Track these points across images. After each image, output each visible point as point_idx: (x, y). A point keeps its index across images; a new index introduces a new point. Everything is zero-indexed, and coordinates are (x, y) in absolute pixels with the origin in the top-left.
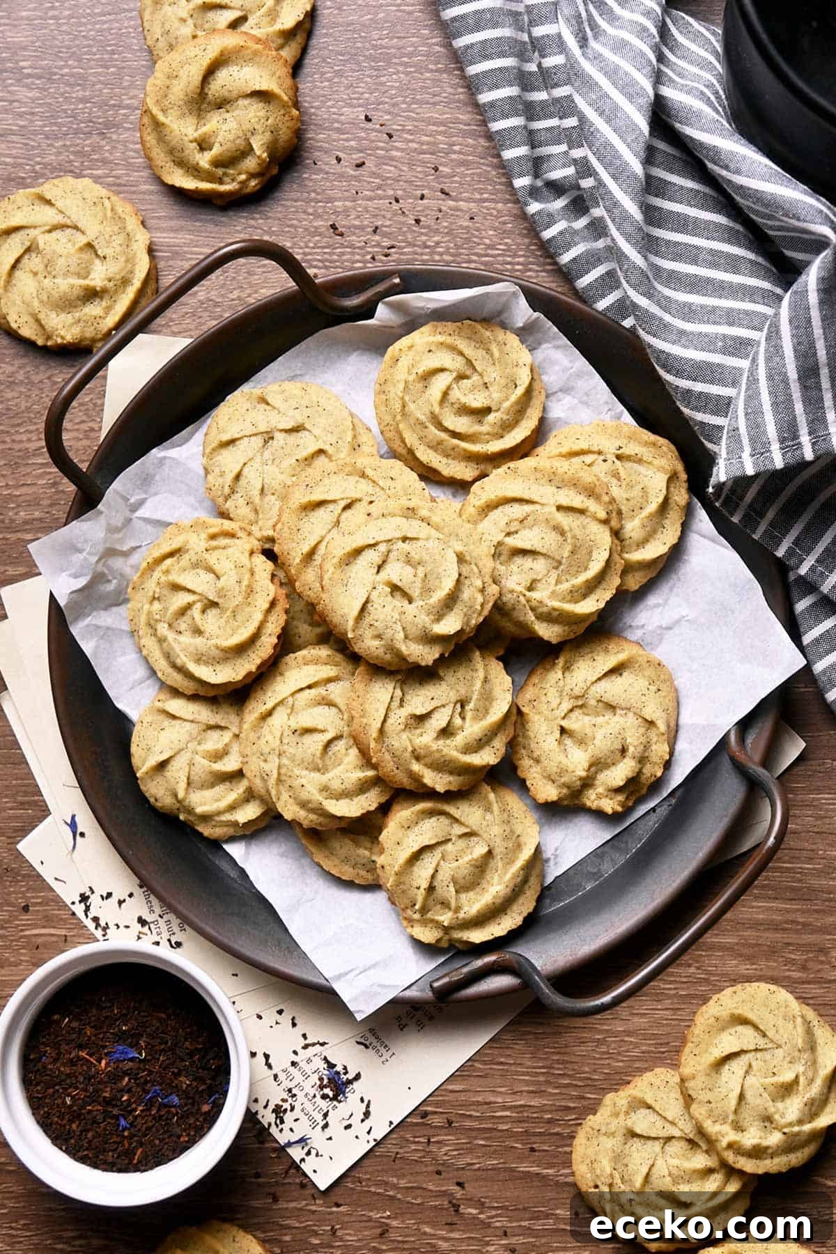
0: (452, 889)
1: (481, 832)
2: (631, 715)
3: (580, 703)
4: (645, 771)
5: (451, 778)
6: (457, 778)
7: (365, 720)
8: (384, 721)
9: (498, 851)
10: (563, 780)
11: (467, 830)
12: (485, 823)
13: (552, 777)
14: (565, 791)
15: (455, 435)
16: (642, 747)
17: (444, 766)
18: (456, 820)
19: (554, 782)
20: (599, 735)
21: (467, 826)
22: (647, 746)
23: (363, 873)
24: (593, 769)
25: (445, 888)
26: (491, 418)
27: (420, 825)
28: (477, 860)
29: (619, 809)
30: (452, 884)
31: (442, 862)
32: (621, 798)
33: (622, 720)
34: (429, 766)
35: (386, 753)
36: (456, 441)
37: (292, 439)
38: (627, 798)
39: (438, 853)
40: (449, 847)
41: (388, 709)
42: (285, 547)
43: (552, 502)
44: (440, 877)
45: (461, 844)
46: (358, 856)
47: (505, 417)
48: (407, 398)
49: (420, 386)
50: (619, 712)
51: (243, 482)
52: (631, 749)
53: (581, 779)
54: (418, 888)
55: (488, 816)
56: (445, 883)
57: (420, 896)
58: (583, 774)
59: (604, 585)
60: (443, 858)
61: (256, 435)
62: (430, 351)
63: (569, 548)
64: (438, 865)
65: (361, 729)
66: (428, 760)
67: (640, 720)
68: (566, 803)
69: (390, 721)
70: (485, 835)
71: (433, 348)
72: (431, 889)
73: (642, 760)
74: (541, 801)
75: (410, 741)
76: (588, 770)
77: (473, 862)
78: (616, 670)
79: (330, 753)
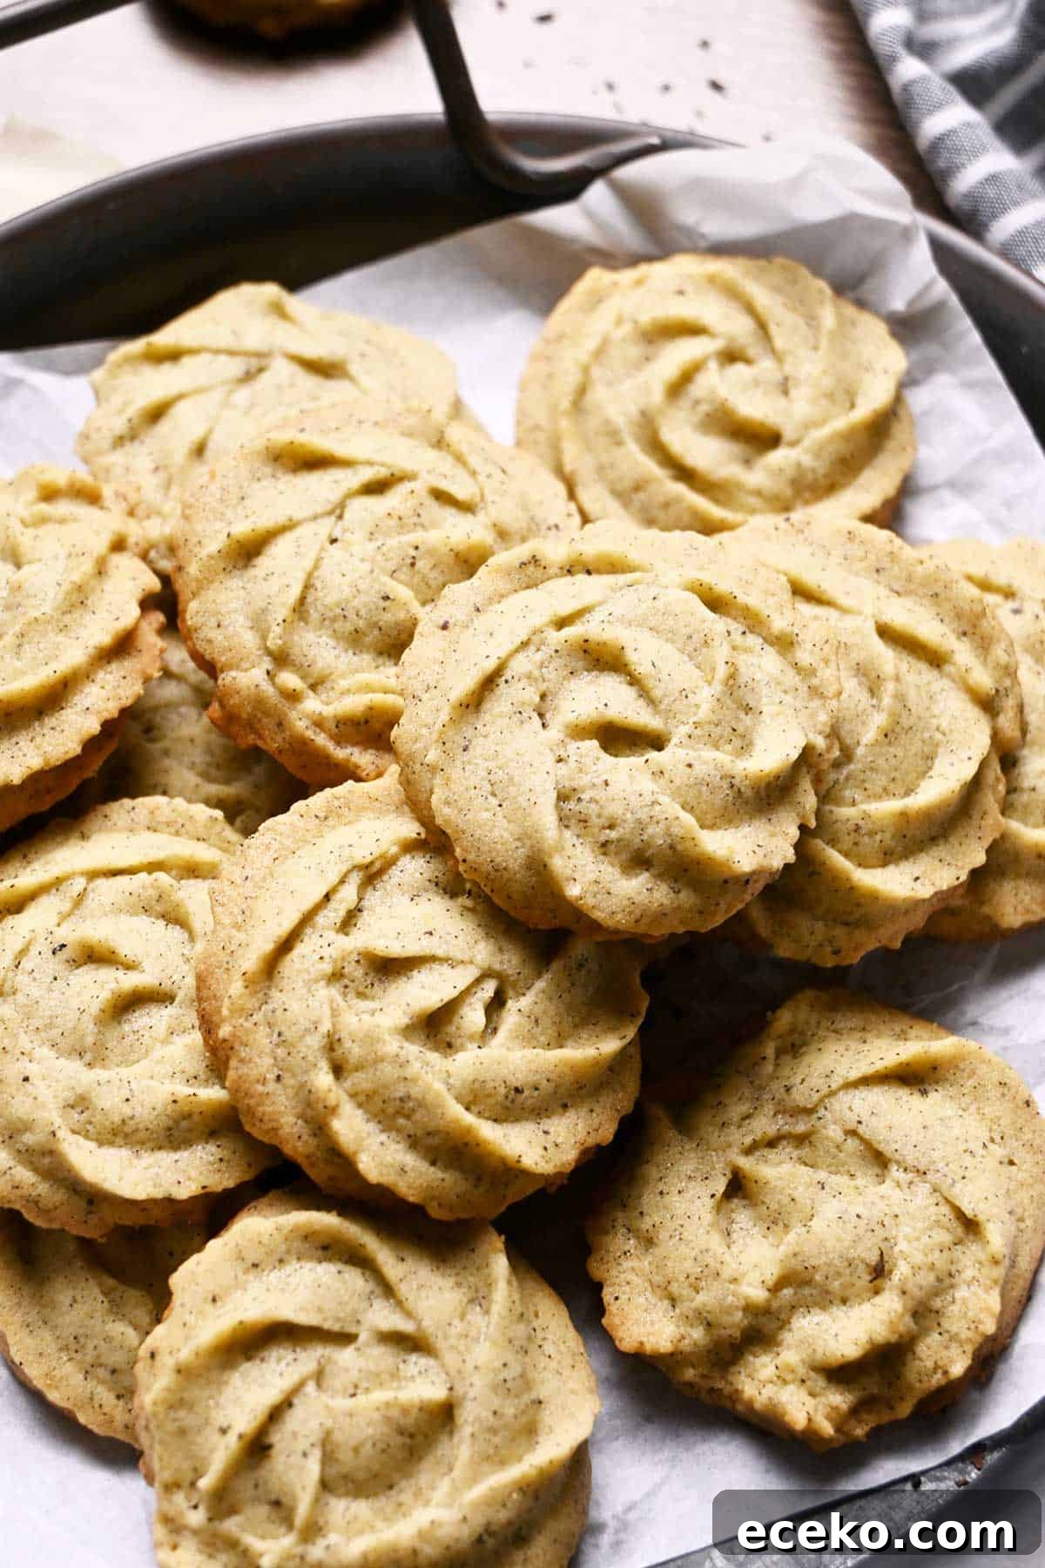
0: (313, 1468)
1: (440, 1344)
2: (923, 1189)
3: (801, 1128)
4: (922, 1349)
5: (410, 1160)
6: (423, 1166)
7: (240, 937)
8: (286, 946)
9: (470, 1416)
10: (701, 1299)
11: (406, 1326)
12: (458, 1327)
13: (674, 1288)
14: (697, 1334)
15: (685, 474)
16: (931, 1278)
17: (398, 1113)
18: (387, 1290)
19: (674, 1301)
20: (829, 1209)
21: (409, 1314)
22: (945, 1282)
23: (105, 1396)
24: (787, 1292)
25: (296, 1459)
26: (777, 457)
27: (290, 1268)
28: (405, 1411)
29: (827, 1429)
30: (316, 1456)
31: (310, 1387)
32: (839, 1399)
33: (896, 1195)
34: (364, 1100)
35: (263, 1030)
36: (680, 489)
37: (309, 382)
38: (855, 1411)
39: (306, 1360)
40: (345, 1357)
41: (307, 919)
42: (199, 527)
43: (868, 610)
44: (294, 1421)
45: (382, 1357)
46: (108, 1339)
47: (807, 461)
48: (596, 372)
49: (634, 351)
50: (895, 1172)
51: (164, 426)
52: (901, 1271)
53: (749, 1308)
54: (224, 1431)
55: (475, 1315)
56: (303, 1444)
57: (220, 1454)
58: (758, 1294)
59: (941, 851)
60: (319, 1376)
61: (232, 353)
62: (681, 293)
63: (878, 720)
64: (298, 1389)
65: (223, 957)
66: (360, 1080)
67: (945, 1209)
68: (690, 1374)
69: (300, 949)
70: (450, 1359)
71: (689, 288)
72: (257, 1448)
73: (924, 1313)
74: (627, 1343)
75: (335, 1013)
76: (775, 1289)
77: (395, 1413)
78: (915, 1077)
79: (126, 1027)
